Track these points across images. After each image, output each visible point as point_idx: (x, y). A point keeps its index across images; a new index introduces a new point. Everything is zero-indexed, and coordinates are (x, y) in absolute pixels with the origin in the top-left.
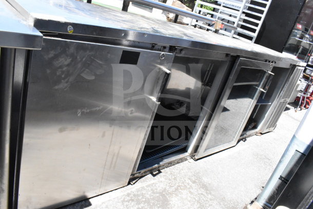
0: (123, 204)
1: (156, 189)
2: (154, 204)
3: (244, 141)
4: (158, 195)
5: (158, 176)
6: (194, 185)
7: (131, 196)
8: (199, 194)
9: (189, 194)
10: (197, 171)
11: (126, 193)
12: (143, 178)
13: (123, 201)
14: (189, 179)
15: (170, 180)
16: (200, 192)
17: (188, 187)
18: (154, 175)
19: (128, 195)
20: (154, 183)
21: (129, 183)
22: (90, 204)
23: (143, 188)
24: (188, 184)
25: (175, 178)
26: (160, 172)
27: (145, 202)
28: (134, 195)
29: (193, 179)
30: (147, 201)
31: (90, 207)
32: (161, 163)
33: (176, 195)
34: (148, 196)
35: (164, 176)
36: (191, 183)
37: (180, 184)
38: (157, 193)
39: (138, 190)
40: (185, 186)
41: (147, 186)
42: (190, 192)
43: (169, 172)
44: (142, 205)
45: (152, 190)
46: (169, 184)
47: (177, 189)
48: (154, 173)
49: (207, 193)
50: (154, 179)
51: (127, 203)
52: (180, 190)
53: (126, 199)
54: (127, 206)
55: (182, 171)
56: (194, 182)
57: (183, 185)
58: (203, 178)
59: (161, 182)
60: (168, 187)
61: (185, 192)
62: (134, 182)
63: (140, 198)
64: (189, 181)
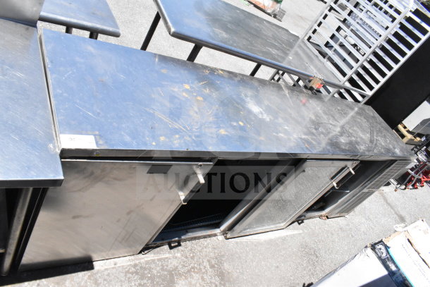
0: (126, 275)
1: (167, 266)
2: (158, 283)
3: (299, 224)
4: (166, 273)
5: (175, 250)
6: (211, 270)
7: (137, 268)
8: (211, 283)
9: (200, 281)
10: (223, 253)
11: (132, 263)
12: (158, 249)
13: (128, 272)
14: (209, 261)
15: (186, 257)
16: (213, 281)
17: (203, 271)
18: (171, 248)
19: (135, 266)
20: (167, 258)
21: (140, 252)
22: (92, 268)
23: (153, 261)
24: (205, 267)
25: (193, 256)
26: (179, 245)
27: (149, 278)
28: (141, 267)
29: (213, 262)
30: (152, 279)
31: (92, 271)
32: (183, 237)
33: (186, 278)
34: (155, 272)
35: (182, 251)
36: (209, 267)
37: (196, 265)
38: (166, 270)
39: (147, 262)
40: (200, 269)
41: (159, 260)
42: (203, 278)
43: (190, 248)
44: (145, 281)
45: (162, 265)
46: (184, 262)
47: (189, 271)
48: (172, 245)
49: (220, 283)
50: (169, 253)
51: (131, 275)
52: (193, 273)
53: (131, 271)
54: (129, 278)
55: (205, 250)
56: (212, 267)
57: (198, 267)
58: (225, 264)
59: (176, 257)
60: (180, 266)
61: (196, 276)
62: (146, 252)
63: (146, 272)
64: (208, 264)
